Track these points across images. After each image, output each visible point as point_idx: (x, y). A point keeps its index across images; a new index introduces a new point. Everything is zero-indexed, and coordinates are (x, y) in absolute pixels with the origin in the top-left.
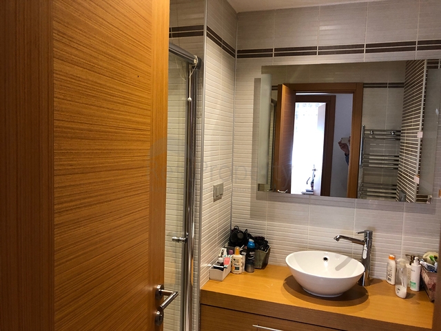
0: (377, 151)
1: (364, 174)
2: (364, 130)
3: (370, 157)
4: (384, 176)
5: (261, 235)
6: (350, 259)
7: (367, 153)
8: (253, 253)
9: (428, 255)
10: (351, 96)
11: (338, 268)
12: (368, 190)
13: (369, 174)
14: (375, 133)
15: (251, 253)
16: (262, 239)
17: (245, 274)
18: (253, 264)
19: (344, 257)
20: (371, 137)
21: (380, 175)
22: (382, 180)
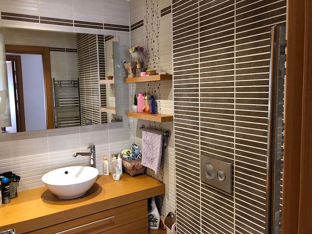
0: (63, 95)
1: (57, 112)
2: (54, 81)
3: (60, 100)
4: (71, 111)
5: (8, 171)
6: (83, 167)
7: (57, 97)
8: (9, 186)
9: (125, 152)
10: (41, 56)
11: (77, 176)
12: (61, 123)
13: (60, 112)
14: (62, 83)
15: (6, 187)
16: (10, 173)
17: (4, 206)
18: (9, 195)
19: (79, 168)
20: (59, 86)
21: (68, 112)
22: (69, 115)
